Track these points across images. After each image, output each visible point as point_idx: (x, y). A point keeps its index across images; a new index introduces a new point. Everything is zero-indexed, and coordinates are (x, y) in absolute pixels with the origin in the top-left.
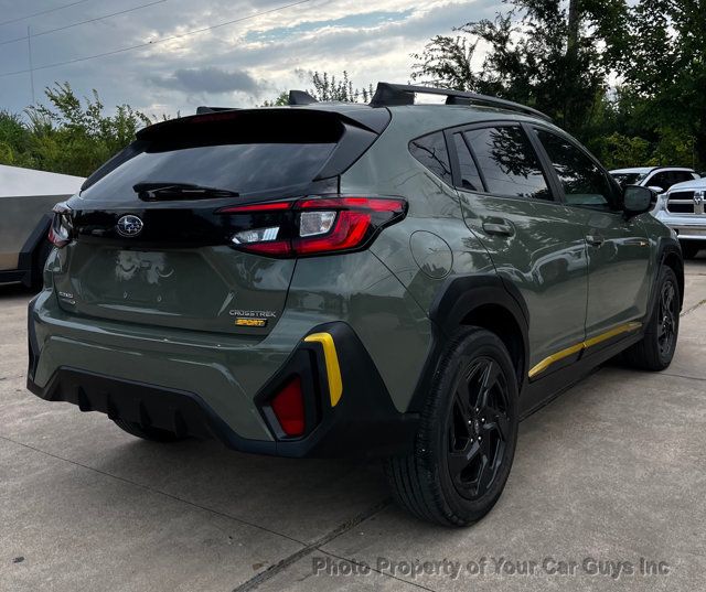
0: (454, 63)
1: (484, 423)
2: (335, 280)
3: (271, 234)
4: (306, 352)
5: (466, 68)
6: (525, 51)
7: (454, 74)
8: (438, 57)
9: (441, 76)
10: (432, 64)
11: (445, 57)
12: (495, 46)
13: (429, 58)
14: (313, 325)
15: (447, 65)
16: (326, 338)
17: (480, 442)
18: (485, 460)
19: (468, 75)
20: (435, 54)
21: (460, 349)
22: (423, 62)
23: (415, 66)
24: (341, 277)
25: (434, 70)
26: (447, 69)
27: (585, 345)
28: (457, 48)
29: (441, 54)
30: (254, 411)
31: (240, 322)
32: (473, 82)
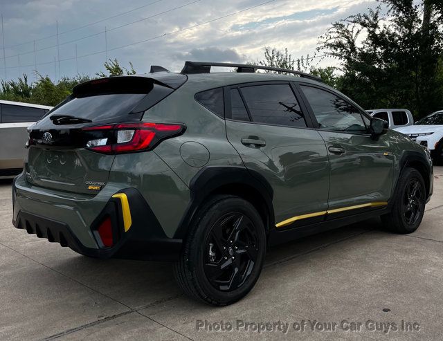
0: (345, 41)
1: (237, 250)
2: (135, 166)
3: (103, 142)
4: (113, 203)
5: (352, 44)
6: (387, 33)
7: (344, 48)
8: (334, 37)
9: (335, 48)
10: (330, 42)
11: (338, 37)
12: (369, 30)
13: (329, 38)
14: (118, 189)
15: (340, 42)
16: (124, 196)
17: (233, 260)
18: (236, 270)
19: (353, 49)
20: (332, 35)
21: (215, 207)
22: (324, 40)
23: (319, 43)
24: (138, 164)
25: (331, 45)
26: (340, 45)
27: (329, 212)
28: (348, 32)
29: (337, 35)
30: (90, 233)
31: (90, 188)
32: (356, 54)
